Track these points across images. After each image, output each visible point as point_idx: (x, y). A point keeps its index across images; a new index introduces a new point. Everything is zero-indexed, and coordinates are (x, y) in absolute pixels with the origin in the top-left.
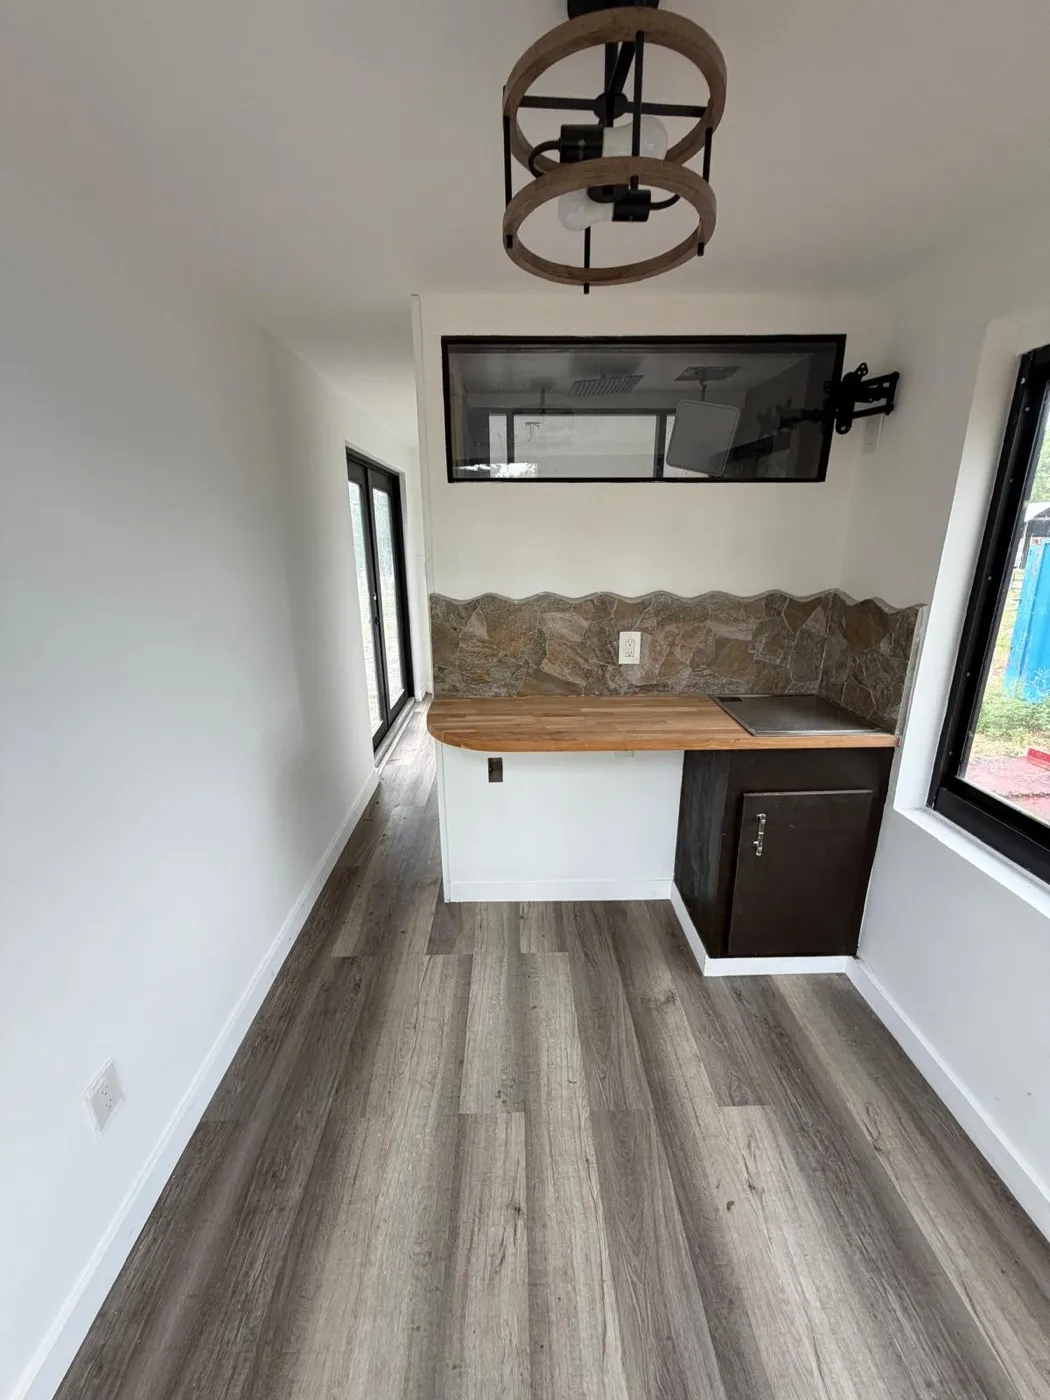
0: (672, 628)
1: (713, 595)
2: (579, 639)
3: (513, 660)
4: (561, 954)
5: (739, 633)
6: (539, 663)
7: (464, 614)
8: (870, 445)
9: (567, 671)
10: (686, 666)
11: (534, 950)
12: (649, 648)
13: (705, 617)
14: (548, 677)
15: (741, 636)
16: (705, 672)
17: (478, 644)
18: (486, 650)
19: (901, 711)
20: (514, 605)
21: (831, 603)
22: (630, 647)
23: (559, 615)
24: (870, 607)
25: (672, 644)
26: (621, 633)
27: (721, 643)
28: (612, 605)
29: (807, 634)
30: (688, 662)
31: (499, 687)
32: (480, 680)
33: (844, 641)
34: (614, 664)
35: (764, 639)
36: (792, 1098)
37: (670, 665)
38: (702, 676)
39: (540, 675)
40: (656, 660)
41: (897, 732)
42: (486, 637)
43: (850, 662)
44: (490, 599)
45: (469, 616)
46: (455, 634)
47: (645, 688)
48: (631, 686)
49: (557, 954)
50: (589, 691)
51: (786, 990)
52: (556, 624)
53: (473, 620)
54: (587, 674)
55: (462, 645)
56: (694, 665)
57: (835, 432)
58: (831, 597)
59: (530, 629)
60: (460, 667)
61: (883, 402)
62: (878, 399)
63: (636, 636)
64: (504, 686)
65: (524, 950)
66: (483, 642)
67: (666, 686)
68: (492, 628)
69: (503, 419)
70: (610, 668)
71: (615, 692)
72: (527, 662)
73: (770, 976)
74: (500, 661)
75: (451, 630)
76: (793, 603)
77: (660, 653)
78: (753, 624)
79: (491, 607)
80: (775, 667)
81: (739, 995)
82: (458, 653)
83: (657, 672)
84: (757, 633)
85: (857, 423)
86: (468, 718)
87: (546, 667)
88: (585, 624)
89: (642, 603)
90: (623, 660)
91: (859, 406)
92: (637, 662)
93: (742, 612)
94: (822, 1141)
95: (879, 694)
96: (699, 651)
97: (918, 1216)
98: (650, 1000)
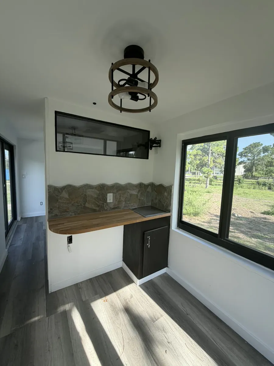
0: (120, 192)
1: (129, 184)
2: (96, 196)
3: (77, 204)
4: (96, 296)
5: (134, 192)
6: (85, 204)
7: (60, 191)
8: (156, 153)
9: (93, 206)
10: (123, 201)
11: (87, 298)
12: (115, 198)
13: (127, 189)
14: (88, 208)
15: (135, 193)
16: (128, 203)
17: (65, 200)
18: (68, 201)
19: (171, 208)
20: (77, 187)
21: (152, 185)
22: (110, 198)
23: (91, 190)
24: (161, 186)
25: (120, 196)
26: (108, 194)
27: (131, 195)
28: (105, 187)
29: (148, 192)
30: (124, 200)
31: (72, 213)
32: (66, 211)
33: (156, 193)
34: (106, 202)
35: (140, 193)
36: (168, 311)
37: (120, 202)
38: (127, 204)
39: (85, 208)
40: (116, 200)
41: (171, 213)
42: (68, 197)
43: (158, 198)
44: (69, 186)
45: (62, 191)
46: (57, 197)
47: (114, 208)
48: (111, 208)
49: (95, 296)
50: (99, 211)
51: (157, 282)
52: (89, 192)
53: (64, 192)
54: (98, 206)
55: (59, 200)
56: (125, 201)
57: (150, 150)
58: (152, 184)
59: (82, 194)
60: (59, 208)
61: (159, 145)
62: (158, 144)
63: (112, 194)
64: (73, 212)
65: (84, 300)
66: (67, 199)
67: (119, 207)
68: (70, 195)
69: (62, 135)
70: (105, 204)
71: (107, 210)
72: (81, 204)
73: (152, 279)
74: (72, 205)
75: (56, 196)
76: (145, 185)
77: (117, 199)
78: (137, 190)
79: (70, 189)
80: (142, 200)
81: (147, 288)
82: (58, 203)
83: (117, 204)
84: (138, 193)
85: (153, 148)
86: (65, 224)
87: (87, 205)
88: (98, 192)
89: (113, 186)
90: (108, 201)
91: (154, 145)
92: (112, 201)
93: (135, 187)
94: (177, 319)
95: (166, 204)
96: (126, 197)
97: (200, 327)
98: (126, 299)
